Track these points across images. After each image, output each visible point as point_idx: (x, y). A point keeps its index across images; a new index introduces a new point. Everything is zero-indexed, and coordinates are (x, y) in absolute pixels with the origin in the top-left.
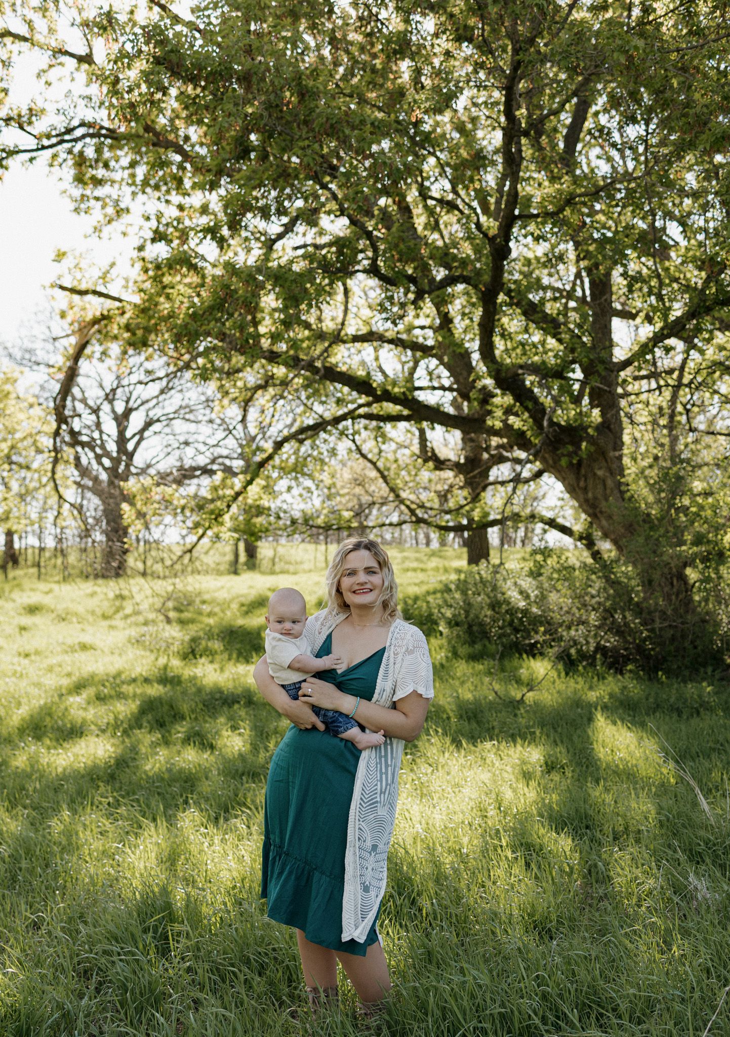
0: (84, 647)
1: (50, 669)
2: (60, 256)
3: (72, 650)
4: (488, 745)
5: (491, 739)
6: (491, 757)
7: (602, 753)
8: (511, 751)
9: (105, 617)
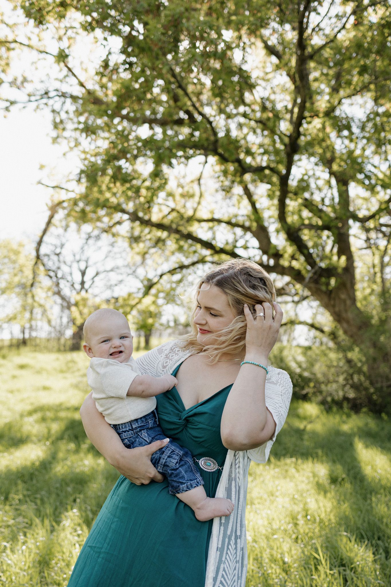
0: (45, 388)
1: (22, 400)
2: (42, 167)
3: (38, 389)
4: (288, 461)
5: (291, 457)
6: (293, 471)
7: (367, 471)
8: (305, 466)
9: (62, 371)
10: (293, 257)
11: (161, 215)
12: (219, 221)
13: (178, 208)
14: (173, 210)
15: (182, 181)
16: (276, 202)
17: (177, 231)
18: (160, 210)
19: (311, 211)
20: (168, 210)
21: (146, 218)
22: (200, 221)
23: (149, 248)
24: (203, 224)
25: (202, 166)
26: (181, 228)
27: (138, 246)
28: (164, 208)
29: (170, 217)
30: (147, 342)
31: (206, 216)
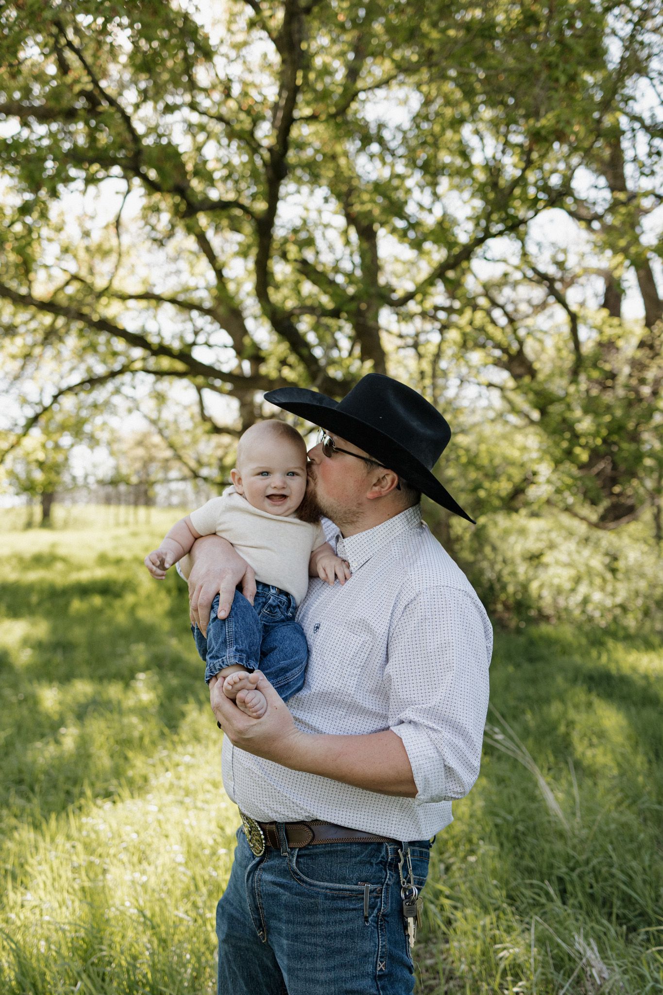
10: (283, 362)
11: (52, 288)
12: (159, 299)
13: (83, 273)
14: (75, 278)
15: (88, 225)
16: (251, 264)
17: (81, 316)
18: (50, 277)
19: (315, 282)
20: (65, 277)
21: (23, 291)
22: (124, 297)
23: (34, 345)
24: (131, 303)
25: (120, 198)
26: (86, 310)
27: (12, 343)
28: (56, 272)
29: (71, 290)
30: (46, 514)
31: (133, 287)
